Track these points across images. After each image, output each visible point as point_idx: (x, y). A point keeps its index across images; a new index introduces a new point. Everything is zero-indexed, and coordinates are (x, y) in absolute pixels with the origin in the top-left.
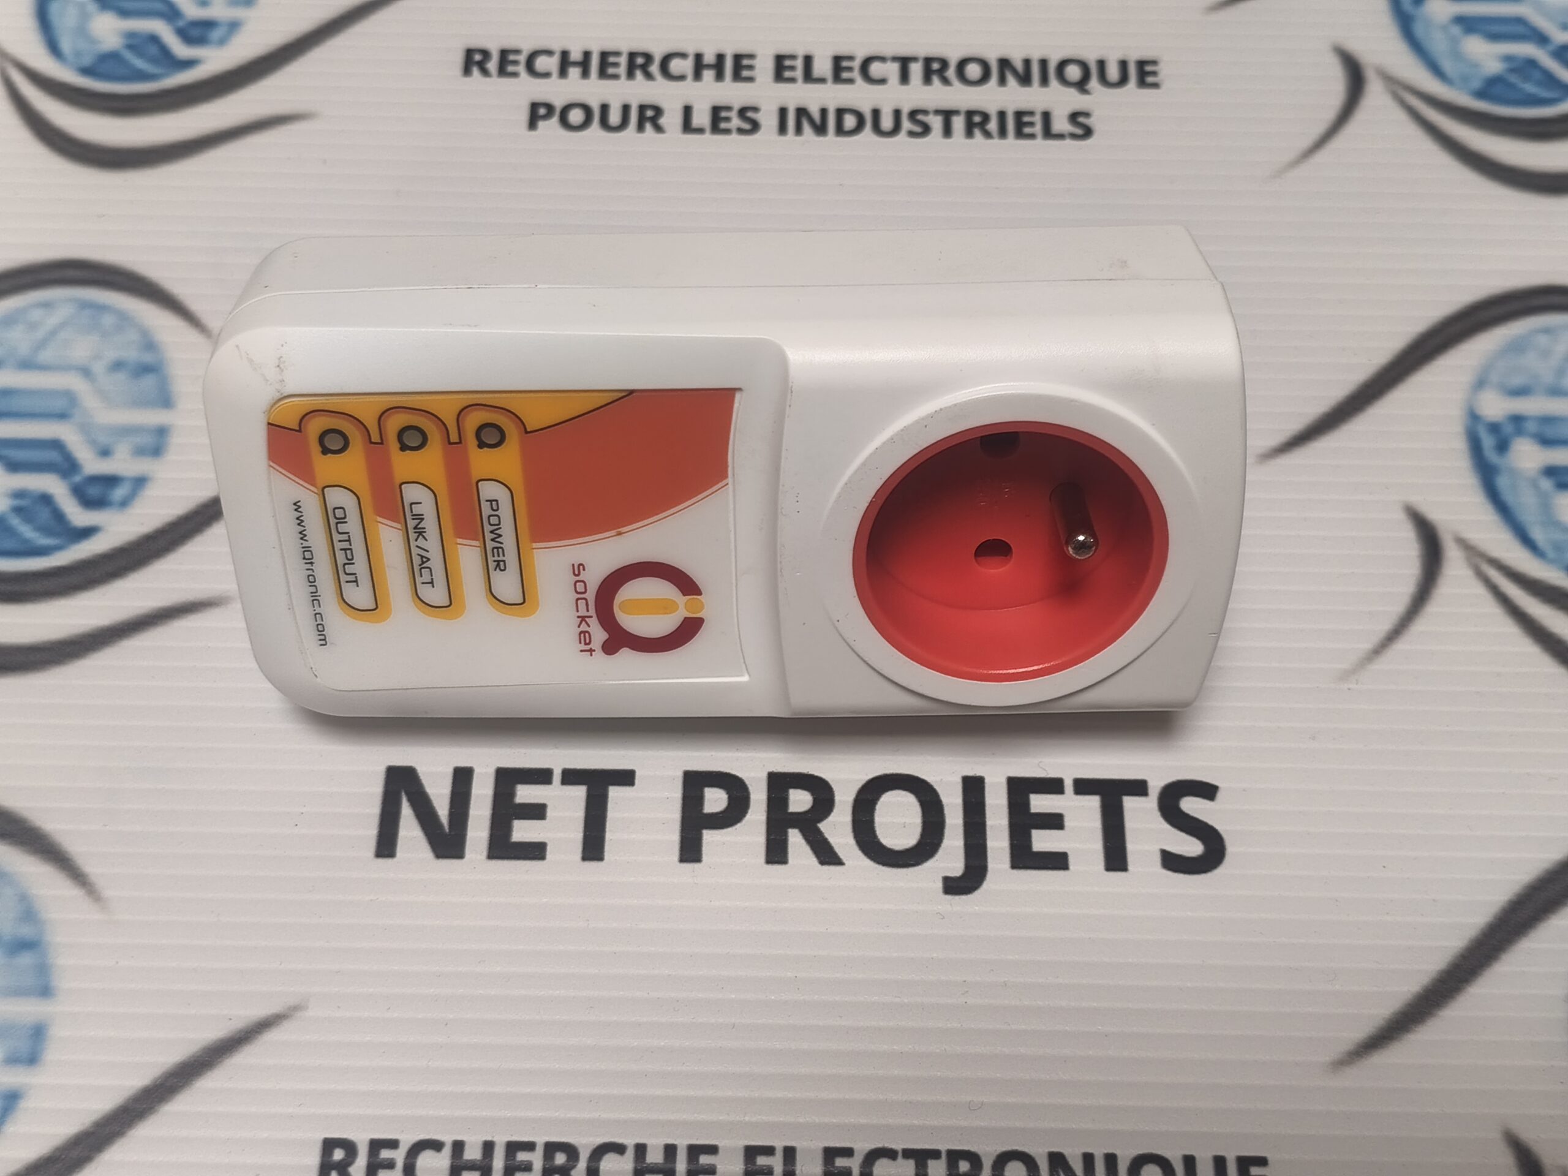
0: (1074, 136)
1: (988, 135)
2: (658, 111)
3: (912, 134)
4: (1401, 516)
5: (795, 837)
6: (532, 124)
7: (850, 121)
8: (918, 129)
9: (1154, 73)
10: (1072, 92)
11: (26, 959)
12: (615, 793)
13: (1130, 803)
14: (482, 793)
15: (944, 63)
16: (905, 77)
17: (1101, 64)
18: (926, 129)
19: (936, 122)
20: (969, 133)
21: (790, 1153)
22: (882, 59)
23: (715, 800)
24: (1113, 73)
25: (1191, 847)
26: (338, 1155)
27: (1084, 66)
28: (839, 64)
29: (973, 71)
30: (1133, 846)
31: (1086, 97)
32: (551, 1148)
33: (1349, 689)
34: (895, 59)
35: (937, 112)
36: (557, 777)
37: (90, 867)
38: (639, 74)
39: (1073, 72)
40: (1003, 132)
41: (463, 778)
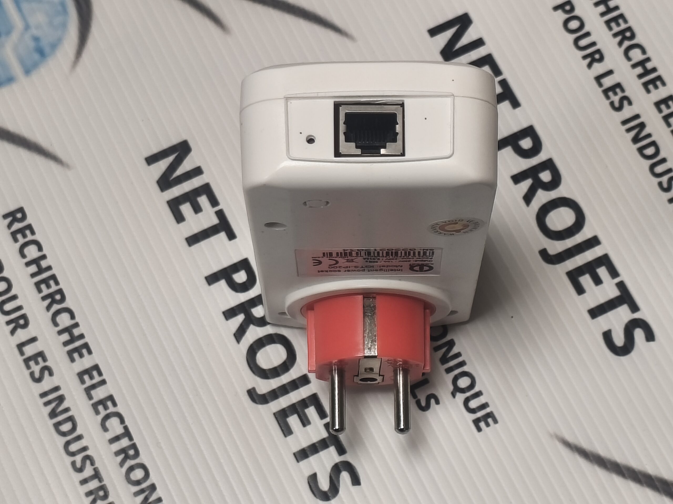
2: (601, 59)
5: (241, 318)
6: (556, 8)
7: (650, 151)
11: (36, 56)
12: (223, 235)
14: (196, 183)
21: (103, 382)
23: (240, 277)
26: (19, 215)
30: (313, 459)
32: (60, 291)
36: (217, 209)
37: (85, 55)
38: (619, 38)
41: (198, 171)
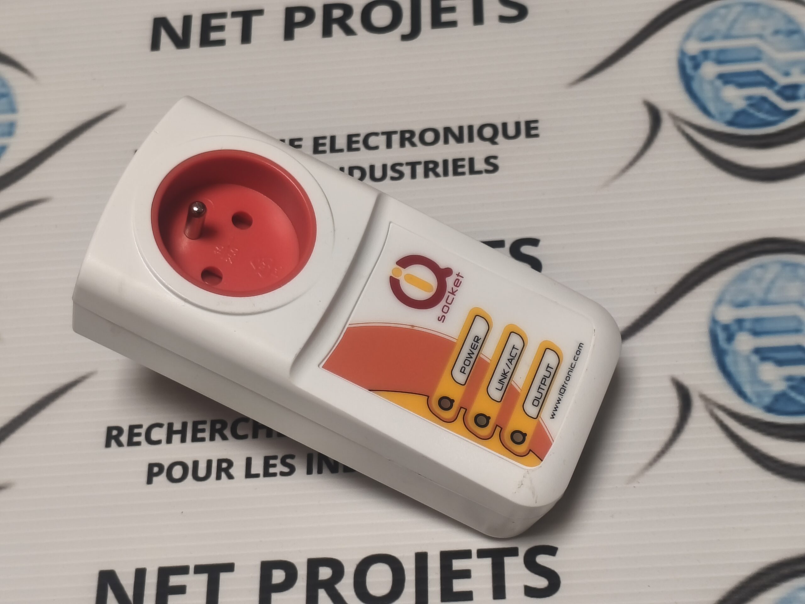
0: (487, 171)
1: (437, 175)
3: (393, 178)
4: (668, 384)
5: (322, 593)
7: (357, 173)
8: (396, 175)
9: (536, 128)
10: (488, 144)
12: (224, 577)
13: (509, 561)
14: (151, 581)
15: (412, 133)
16: (389, 145)
17: (505, 125)
18: (401, 175)
19: (407, 170)
20: (426, 175)
22: (376, 134)
23: (278, 576)
24: (511, 131)
25: (541, 583)
27: (494, 127)
28: (351, 139)
29: (429, 137)
30: (509, 584)
31: (495, 147)
33: (634, 487)
34: (383, 133)
35: (408, 164)
36: (192, 570)
39: (488, 132)
40: (446, 173)
41: (140, 574)
